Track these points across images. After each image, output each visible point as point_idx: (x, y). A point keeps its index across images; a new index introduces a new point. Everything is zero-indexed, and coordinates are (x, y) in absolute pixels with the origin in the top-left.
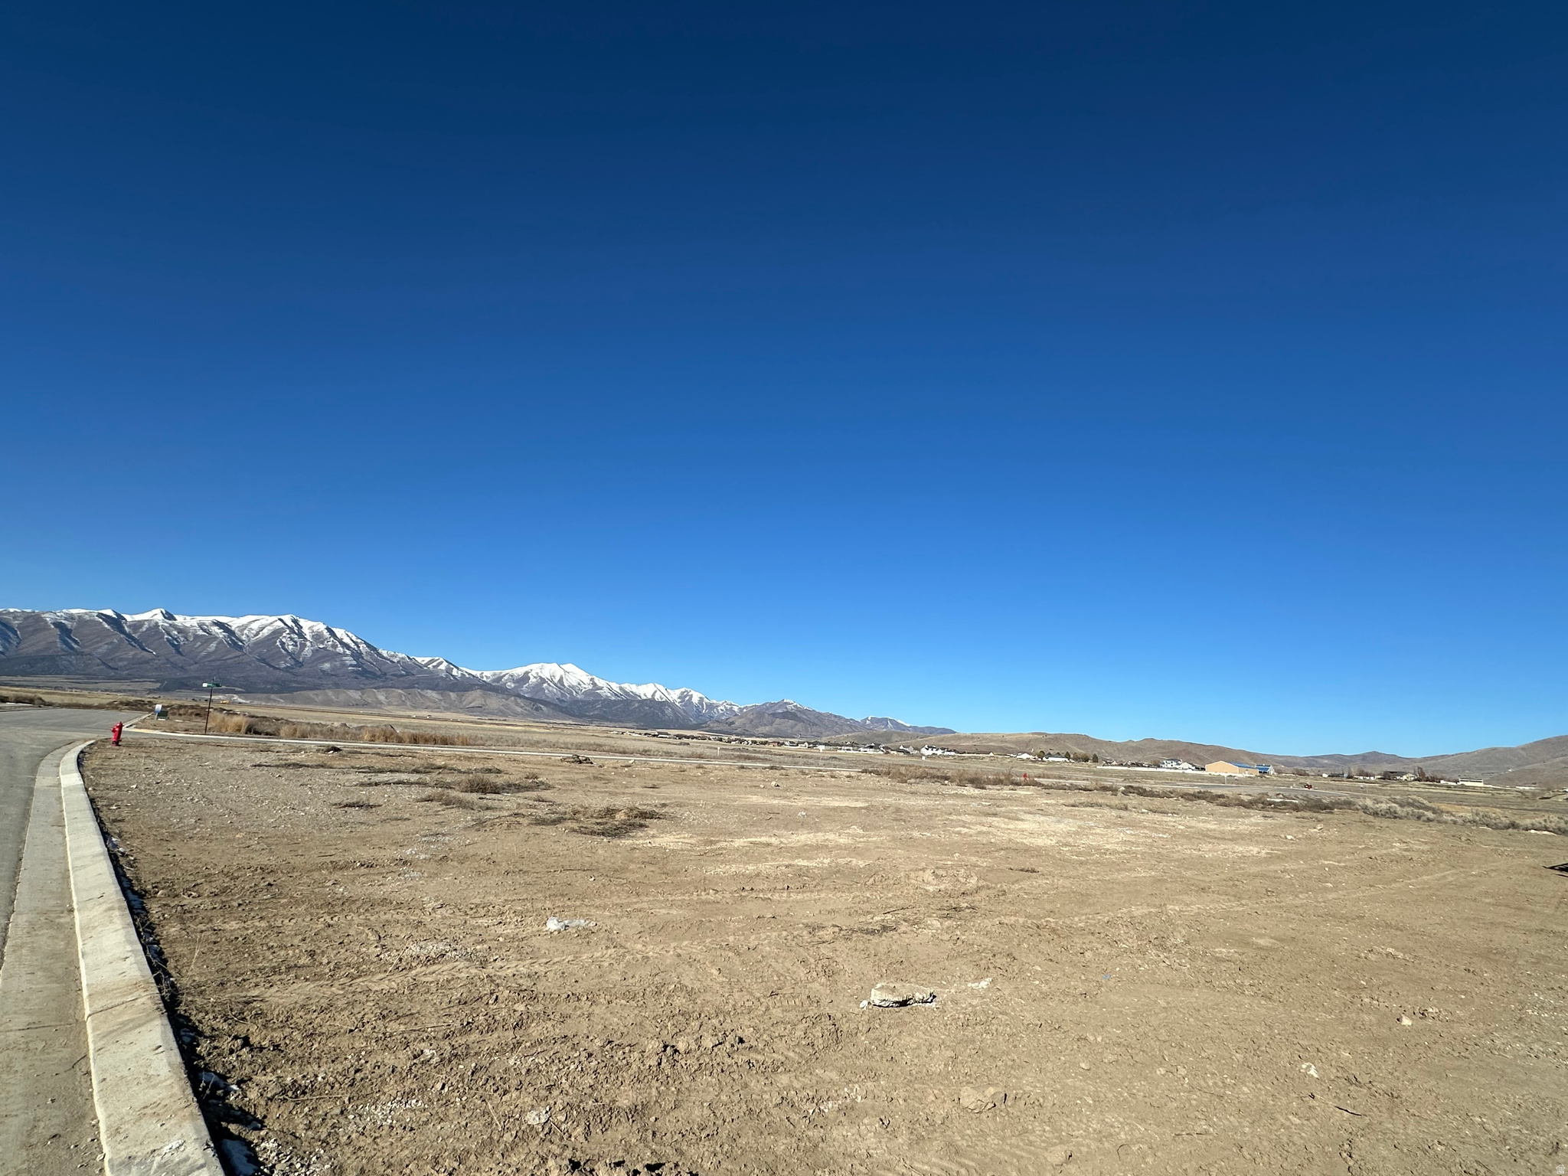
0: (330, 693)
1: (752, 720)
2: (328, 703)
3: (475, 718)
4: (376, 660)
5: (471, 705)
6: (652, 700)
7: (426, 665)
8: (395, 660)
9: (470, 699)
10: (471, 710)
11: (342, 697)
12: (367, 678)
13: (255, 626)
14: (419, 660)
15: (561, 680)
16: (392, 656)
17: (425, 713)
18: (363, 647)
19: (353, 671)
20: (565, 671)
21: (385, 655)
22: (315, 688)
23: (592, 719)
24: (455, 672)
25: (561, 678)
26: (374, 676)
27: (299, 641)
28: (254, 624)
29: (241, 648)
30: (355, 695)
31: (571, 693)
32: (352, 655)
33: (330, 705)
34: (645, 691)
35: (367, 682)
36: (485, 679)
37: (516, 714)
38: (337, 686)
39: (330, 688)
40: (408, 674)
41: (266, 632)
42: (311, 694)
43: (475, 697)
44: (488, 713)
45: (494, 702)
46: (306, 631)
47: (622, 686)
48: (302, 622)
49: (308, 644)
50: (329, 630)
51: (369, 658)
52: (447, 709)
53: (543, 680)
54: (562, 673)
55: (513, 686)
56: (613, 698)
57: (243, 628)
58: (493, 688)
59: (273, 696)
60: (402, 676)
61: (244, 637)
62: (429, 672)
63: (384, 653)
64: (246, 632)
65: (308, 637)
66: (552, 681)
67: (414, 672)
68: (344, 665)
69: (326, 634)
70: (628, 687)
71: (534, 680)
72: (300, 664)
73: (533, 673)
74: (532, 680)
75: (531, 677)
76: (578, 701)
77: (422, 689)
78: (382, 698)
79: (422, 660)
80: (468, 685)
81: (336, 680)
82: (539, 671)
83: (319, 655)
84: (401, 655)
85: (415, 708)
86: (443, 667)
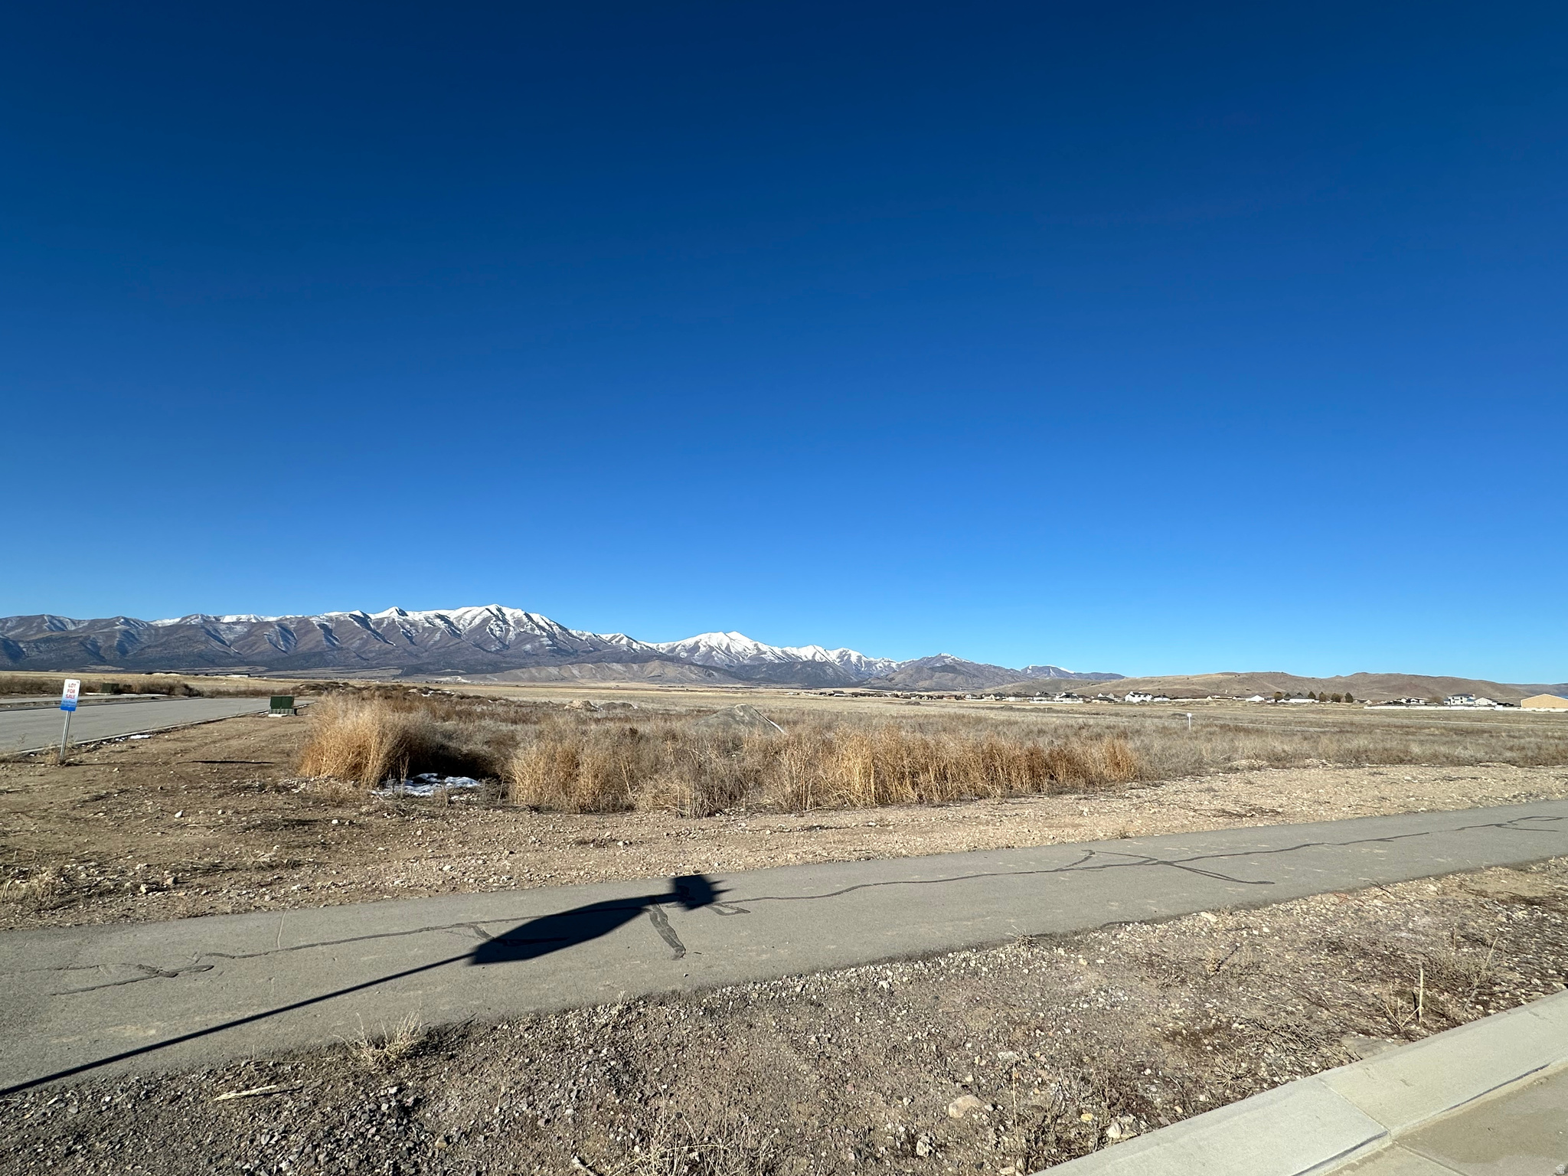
0: (533, 670)
1: (912, 676)
2: (533, 679)
3: (657, 686)
4: (569, 640)
5: (652, 675)
6: (813, 661)
7: (610, 641)
8: (584, 638)
9: (650, 669)
10: (653, 679)
11: (543, 674)
12: (562, 656)
13: (468, 616)
14: (604, 636)
15: (728, 647)
16: (581, 635)
17: (613, 684)
18: (556, 629)
19: (550, 651)
20: (731, 639)
21: (575, 635)
22: (521, 666)
23: (759, 682)
24: (635, 645)
25: (728, 646)
26: (567, 653)
27: (504, 626)
28: (468, 615)
29: (460, 636)
30: (554, 671)
31: (738, 660)
32: (548, 636)
33: (534, 681)
34: (806, 653)
35: (562, 659)
36: (661, 650)
37: (692, 681)
38: (538, 664)
39: (533, 666)
40: (596, 650)
41: (477, 621)
42: (518, 672)
43: (654, 668)
44: (667, 681)
45: (671, 670)
46: (508, 617)
47: (784, 649)
48: (505, 610)
49: (511, 628)
50: (526, 615)
51: (561, 638)
52: (632, 680)
53: (712, 649)
54: (728, 640)
55: (686, 655)
56: (777, 661)
57: (459, 618)
58: (670, 658)
59: (488, 676)
60: (591, 651)
61: (460, 627)
62: (614, 647)
63: (574, 633)
64: (461, 622)
65: (512, 624)
66: (720, 649)
67: (600, 648)
68: (542, 645)
69: (525, 619)
70: (791, 650)
71: (704, 649)
72: (507, 647)
73: (703, 642)
74: (702, 649)
75: (701, 646)
76: (745, 666)
77: (609, 663)
78: (576, 672)
79: (606, 637)
80: (647, 657)
81: (536, 659)
82: (707, 640)
83: (520, 638)
84: (588, 634)
85: (604, 680)
86: (624, 641)
